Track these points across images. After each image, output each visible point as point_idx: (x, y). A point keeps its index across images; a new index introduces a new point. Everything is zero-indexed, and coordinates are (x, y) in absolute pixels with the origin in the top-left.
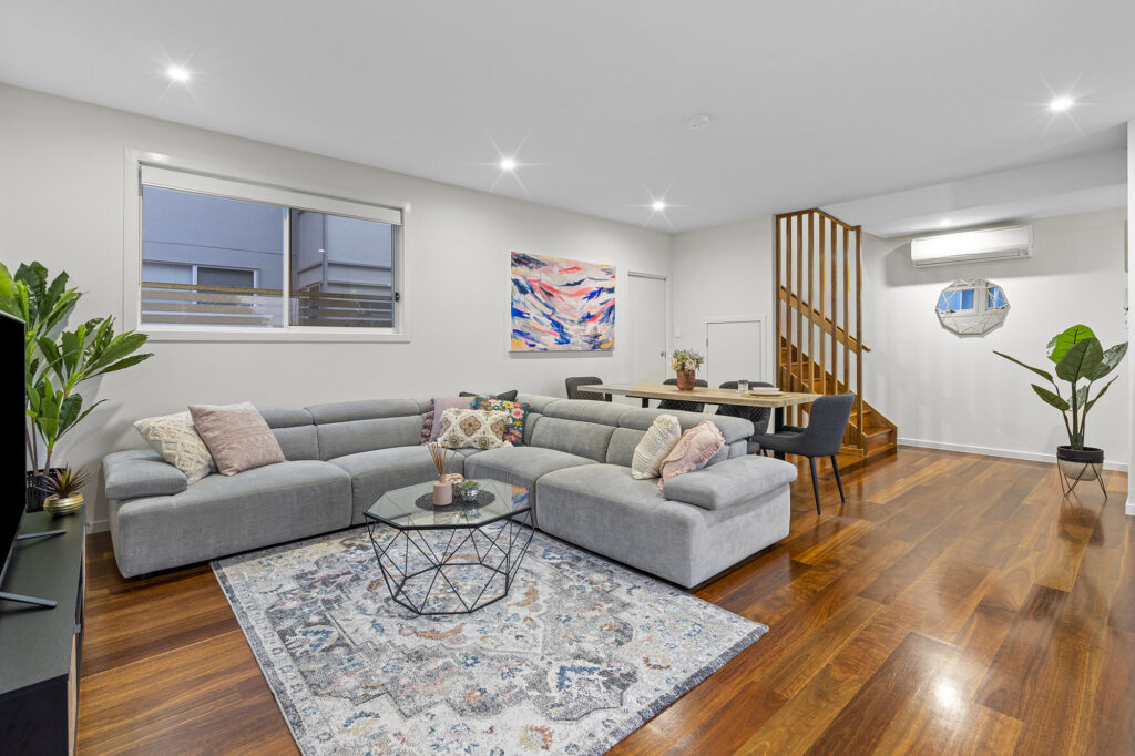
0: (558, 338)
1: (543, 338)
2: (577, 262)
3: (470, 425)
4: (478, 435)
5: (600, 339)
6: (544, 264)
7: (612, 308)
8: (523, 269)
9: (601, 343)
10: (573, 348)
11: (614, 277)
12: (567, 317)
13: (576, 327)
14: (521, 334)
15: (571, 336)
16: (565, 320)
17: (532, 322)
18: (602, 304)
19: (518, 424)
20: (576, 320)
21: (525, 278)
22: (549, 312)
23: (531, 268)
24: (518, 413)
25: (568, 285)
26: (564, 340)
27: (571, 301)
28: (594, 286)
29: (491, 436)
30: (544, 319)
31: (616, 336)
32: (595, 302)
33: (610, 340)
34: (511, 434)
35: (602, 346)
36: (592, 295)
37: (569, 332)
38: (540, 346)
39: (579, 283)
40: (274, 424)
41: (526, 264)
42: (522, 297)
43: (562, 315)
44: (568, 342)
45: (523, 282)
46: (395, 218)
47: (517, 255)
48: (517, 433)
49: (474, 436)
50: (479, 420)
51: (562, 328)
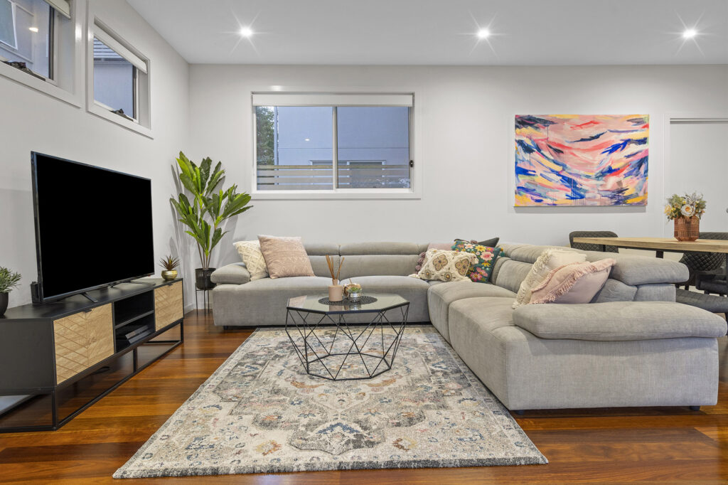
0: (570, 193)
1: (551, 194)
2: (594, 116)
3: (440, 262)
4: (444, 270)
5: (627, 193)
6: (553, 123)
7: (644, 160)
8: (528, 130)
9: (627, 198)
10: (589, 203)
11: (647, 126)
12: (582, 172)
13: (594, 182)
14: (526, 190)
15: (586, 191)
16: (579, 176)
17: (538, 179)
18: (628, 157)
19: (487, 265)
20: (593, 175)
21: (530, 139)
22: (558, 168)
23: (537, 128)
24: (488, 256)
25: (582, 140)
26: (577, 194)
27: (587, 157)
28: (617, 139)
29: (454, 272)
30: (553, 176)
31: (649, 191)
32: (618, 155)
33: (641, 194)
34: (478, 273)
35: (629, 201)
36: (615, 148)
37: (583, 187)
38: (549, 201)
39: (597, 137)
40: (310, 252)
41: (531, 125)
42: (527, 156)
43: (575, 171)
44: (582, 197)
45: (528, 142)
46: (407, 101)
47: (520, 117)
48: (483, 272)
49: (440, 271)
50: (447, 258)
51: (575, 183)
